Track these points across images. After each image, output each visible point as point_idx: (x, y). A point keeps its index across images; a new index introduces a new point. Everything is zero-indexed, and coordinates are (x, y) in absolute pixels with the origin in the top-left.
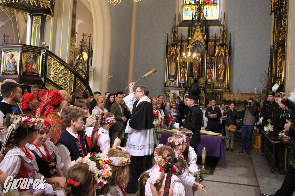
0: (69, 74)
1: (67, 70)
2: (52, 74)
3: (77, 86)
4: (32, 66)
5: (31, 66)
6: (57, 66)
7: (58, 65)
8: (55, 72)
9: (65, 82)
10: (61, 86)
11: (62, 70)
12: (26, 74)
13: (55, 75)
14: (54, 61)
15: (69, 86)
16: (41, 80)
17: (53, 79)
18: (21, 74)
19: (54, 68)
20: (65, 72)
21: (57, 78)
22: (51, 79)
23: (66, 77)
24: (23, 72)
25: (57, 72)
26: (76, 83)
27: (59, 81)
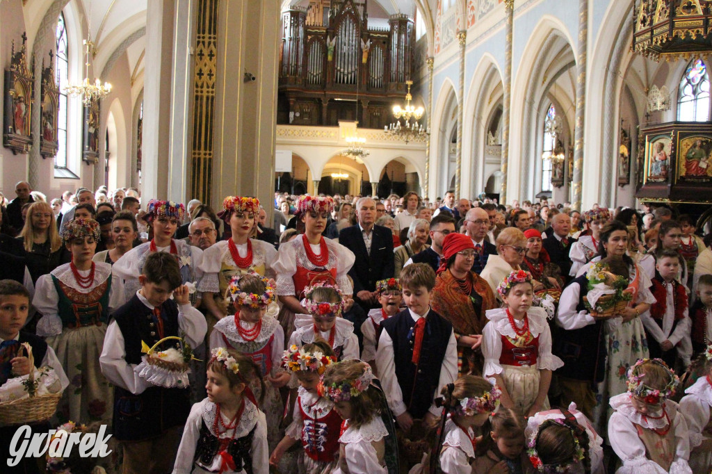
4: (699, 162)
5: (695, 163)
18: (676, 181)
24: (680, 177)
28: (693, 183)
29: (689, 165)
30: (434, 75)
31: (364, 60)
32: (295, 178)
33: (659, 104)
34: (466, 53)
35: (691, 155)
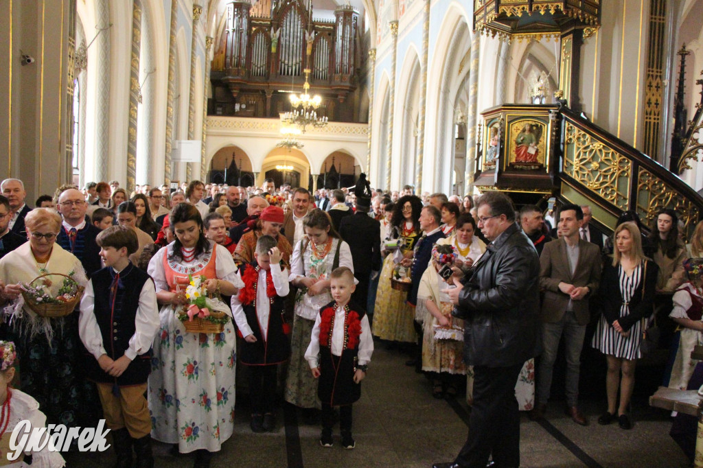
0: (618, 159)
1: (612, 150)
2: (574, 163)
3: (641, 190)
4: (527, 148)
5: (524, 149)
6: (587, 144)
7: (589, 140)
8: (581, 158)
9: (605, 180)
10: (595, 192)
11: (598, 153)
12: (515, 167)
13: (583, 167)
14: (579, 131)
15: (618, 189)
16: (549, 180)
17: (578, 176)
18: (504, 168)
19: (579, 148)
20: (605, 156)
21: (586, 173)
22: (574, 176)
23: (610, 169)
24: (510, 164)
25: (585, 159)
26: (640, 183)
27: (590, 180)
28: (522, 170)
29: (518, 151)
30: (376, 66)
31: (309, 52)
32: (241, 170)
33: (536, 89)
34: (398, 43)
35: (520, 141)
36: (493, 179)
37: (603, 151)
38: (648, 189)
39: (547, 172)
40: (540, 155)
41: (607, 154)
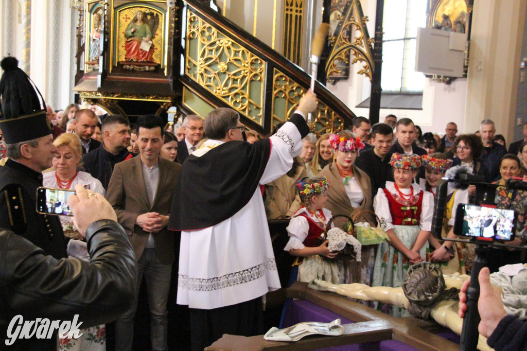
0: (249, 60)
1: (242, 48)
2: (198, 64)
3: (276, 97)
4: (140, 43)
5: (135, 44)
6: (212, 41)
7: (215, 34)
8: (205, 57)
9: (235, 85)
10: (223, 100)
11: (226, 51)
12: (124, 67)
13: (208, 68)
14: (203, 23)
15: (250, 97)
16: (168, 85)
17: (203, 80)
18: (111, 69)
19: (203, 45)
20: (235, 55)
21: (212, 76)
22: (198, 80)
23: (240, 72)
24: (118, 63)
25: (211, 59)
26: (275, 89)
27: (217, 85)
28: (133, 72)
29: (128, 46)
35: (130, 33)
36: (96, 82)
37: (232, 49)
38: (285, 97)
39: (166, 74)
40: (156, 52)
41: (236, 53)
